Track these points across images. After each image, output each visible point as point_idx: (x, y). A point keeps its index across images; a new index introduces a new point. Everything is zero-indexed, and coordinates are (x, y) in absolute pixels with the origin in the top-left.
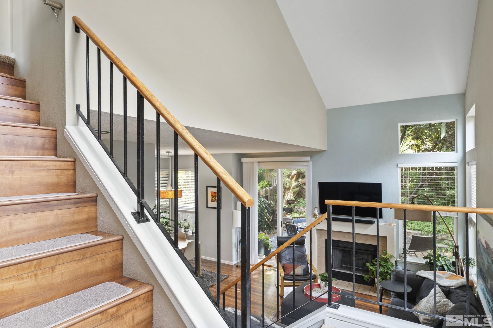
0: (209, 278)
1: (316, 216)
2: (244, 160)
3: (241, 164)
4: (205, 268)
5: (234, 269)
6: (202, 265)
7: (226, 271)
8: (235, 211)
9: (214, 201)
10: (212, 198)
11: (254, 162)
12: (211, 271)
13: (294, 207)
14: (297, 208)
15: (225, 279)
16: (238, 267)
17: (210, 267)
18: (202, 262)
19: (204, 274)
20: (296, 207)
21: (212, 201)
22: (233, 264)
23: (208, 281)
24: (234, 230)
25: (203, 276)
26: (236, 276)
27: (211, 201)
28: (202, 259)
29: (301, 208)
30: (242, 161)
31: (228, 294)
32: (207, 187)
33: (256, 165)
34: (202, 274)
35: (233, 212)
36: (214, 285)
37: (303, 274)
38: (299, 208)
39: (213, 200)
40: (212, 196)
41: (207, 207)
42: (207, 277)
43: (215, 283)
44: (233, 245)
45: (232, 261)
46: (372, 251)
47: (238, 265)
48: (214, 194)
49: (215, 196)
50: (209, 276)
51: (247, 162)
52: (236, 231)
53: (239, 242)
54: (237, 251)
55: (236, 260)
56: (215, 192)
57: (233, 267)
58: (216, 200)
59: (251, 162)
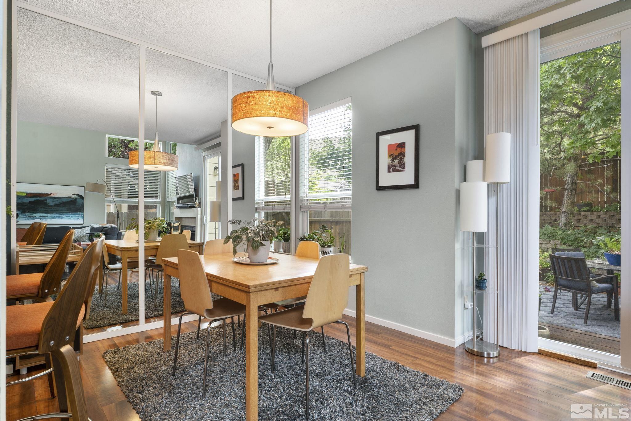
0: (395, 392)
2: (487, 40)
4: (374, 350)
5: (459, 359)
6: (367, 340)
8: (463, 185)
9: (397, 168)
10: (392, 160)
11: (527, 34)
12: (394, 361)
15: (454, 401)
16: (474, 357)
17: (387, 347)
18: (367, 330)
19: (373, 371)
21: (391, 170)
22: (456, 346)
24: (458, 246)
27: (389, 171)
28: (368, 323)
30: (484, 45)
32: (378, 134)
33: (535, 41)
34: (367, 371)
35: (458, 193)
39: (394, 166)
40: (390, 156)
41: (379, 188)
42: (385, 386)
44: (457, 290)
45: (453, 336)
47: (472, 351)
48: (396, 149)
49: (399, 155)
50: (392, 383)
51: (502, 42)
52: (463, 249)
53: (477, 280)
54: (466, 307)
55: (463, 333)
56: (400, 144)
57: (457, 353)
58: (402, 164)
59: (514, 38)
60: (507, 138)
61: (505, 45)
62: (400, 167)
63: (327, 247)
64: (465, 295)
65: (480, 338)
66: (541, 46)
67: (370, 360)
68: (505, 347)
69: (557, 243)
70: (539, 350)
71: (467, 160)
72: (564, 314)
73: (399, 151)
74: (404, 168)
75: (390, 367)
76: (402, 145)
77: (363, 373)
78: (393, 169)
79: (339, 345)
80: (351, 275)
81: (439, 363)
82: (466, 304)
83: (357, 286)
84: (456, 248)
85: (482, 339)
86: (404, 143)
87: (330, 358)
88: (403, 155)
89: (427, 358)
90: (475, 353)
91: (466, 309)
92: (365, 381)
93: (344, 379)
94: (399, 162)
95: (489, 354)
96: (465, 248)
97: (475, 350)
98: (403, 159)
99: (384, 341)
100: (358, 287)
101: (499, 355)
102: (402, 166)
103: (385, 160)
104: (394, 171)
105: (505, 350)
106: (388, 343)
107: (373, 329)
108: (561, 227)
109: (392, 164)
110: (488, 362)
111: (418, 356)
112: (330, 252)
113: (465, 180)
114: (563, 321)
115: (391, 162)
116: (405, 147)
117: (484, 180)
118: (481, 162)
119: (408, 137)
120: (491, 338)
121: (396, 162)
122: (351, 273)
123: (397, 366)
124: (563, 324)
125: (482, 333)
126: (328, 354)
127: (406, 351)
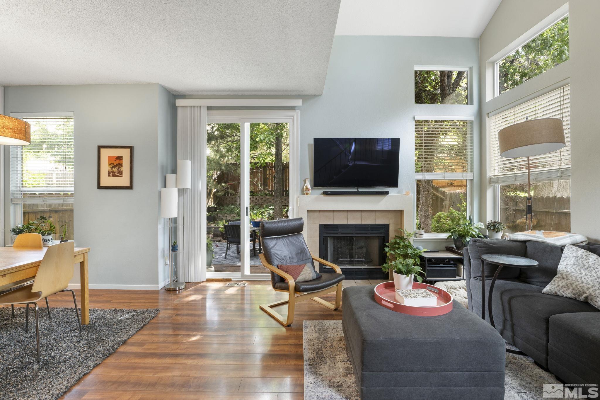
0: (113, 325)
1: (308, 191)
2: (179, 102)
3: (173, 110)
4: (97, 306)
5: (161, 296)
6: (90, 302)
7: (148, 302)
8: (163, 190)
9: (115, 174)
10: (112, 168)
11: (200, 106)
12: (113, 309)
13: (218, 216)
14: (221, 216)
15: (153, 318)
16: (171, 292)
17: (107, 302)
18: (90, 295)
19: (96, 319)
20: (219, 215)
21: (111, 175)
22: (160, 288)
23: (110, 333)
24: (160, 227)
25: (95, 322)
26: (173, 308)
27: (109, 175)
28: (91, 290)
29: (226, 215)
30: (177, 105)
31: (172, 350)
32: (99, 147)
33: (204, 111)
34: (91, 320)
35: (160, 193)
36: (128, 338)
37: (315, 278)
38: (224, 216)
39: (114, 172)
40: (110, 164)
42: (106, 324)
43: (130, 332)
44: (160, 254)
45: (158, 283)
46: (381, 233)
47: (170, 289)
48: (115, 161)
49: (117, 165)
50: (111, 321)
51: (188, 106)
52: (164, 228)
53: (172, 246)
54: (166, 263)
55: (165, 280)
56: (118, 157)
57: (160, 293)
58: (120, 171)
59: (194, 106)
60: (189, 163)
61: (189, 108)
62: (118, 173)
63: (47, 235)
64: (166, 256)
65: (176, 281)
66: (207, 114)
67: (93, 313)
68: (190, 282)
69: (235, 215)
70: (207, 279)
71: (167, 173)
72: (232, 257)
73: (118, 162)
74: (122, 174)
75: (110, 313)
76: (120, 158)
77: (87, 322)
78: (112, 174)
79: (64, 311)
80: (75, 256)
81: (147, 301)
82: (166, 262)
83: (81, 262)
84: (159, 228)
85: (177, 281)
86: (122, 157)
87: (56, 322)
88: (121, 165)
89: (139, 301)
90: (171, 290)
91: (167, 265)
92: (89, 326)
93: (71, 330)
94: (117, 170)
95: (179, 288)
96: (166, 227)
97: (171, 288)
98: (121, 168)
99: (105, 299)
100: (82, 264)
101: (185, 287)
102: (120, 173)
103: (105, 168)
104: (113, 176)
105: (189, 284)
106: (108, 299)
107: (95, 293)
108: (238, 206)
109: (111, 170)
110: (179, 292)
111: (132, 301)
112: (50, 239)
113: (165, 187)
114: (230, 261)
115: (111, 169)
116: (122, 160)
117: (176, 187)
118: (175, 175)
119: (125, 154)
120: (181, 279)
121: (115, 170)
122: (75, 255)
123: (116, 311)
124: (230, 263)
125: (177, 277)
126: (54, 319)
127: (124, 300)
